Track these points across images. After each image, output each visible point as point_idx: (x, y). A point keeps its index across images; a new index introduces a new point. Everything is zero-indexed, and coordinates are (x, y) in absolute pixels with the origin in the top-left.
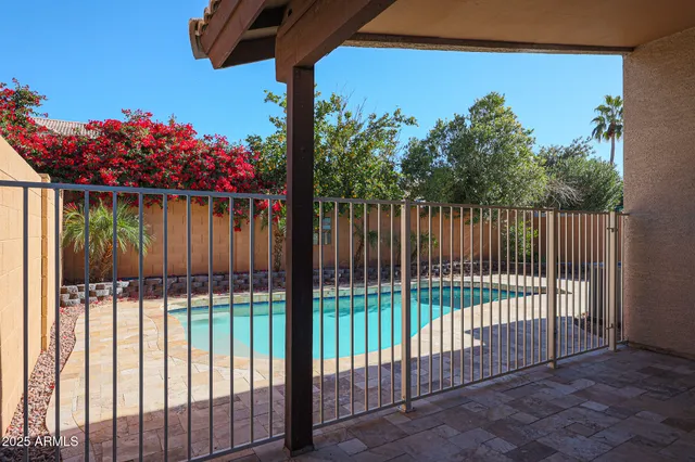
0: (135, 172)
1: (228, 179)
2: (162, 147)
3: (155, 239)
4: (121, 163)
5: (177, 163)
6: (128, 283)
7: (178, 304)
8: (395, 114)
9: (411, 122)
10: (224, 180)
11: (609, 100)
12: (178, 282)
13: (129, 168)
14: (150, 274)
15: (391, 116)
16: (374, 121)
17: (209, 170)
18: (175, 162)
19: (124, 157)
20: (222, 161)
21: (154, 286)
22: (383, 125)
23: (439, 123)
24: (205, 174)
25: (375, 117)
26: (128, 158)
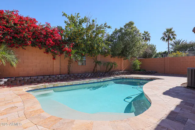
0: (11, 33)
1: (51, 39)
2: (23, 25)
3: (20, 61)
4: (4, 29)
5: (30, 32)
6: (7, 79)
7: (32, 88)
8: (105, 24)
9: (109, 27)
10: (50, 39)
11: (145, 32)
12: (30, 79)
13: (8, 31)
14: (18, 76)
15: (103, 25)
16: (98, 27)
17: (44, 35)
18: (29, 31)
19: (5, 26)
20: (49, 32)
21: (20, 81)
22: (100, 28)
23: (116, 29)
24: (42, 36)
25: (98, 25)
26: (7, 27)
